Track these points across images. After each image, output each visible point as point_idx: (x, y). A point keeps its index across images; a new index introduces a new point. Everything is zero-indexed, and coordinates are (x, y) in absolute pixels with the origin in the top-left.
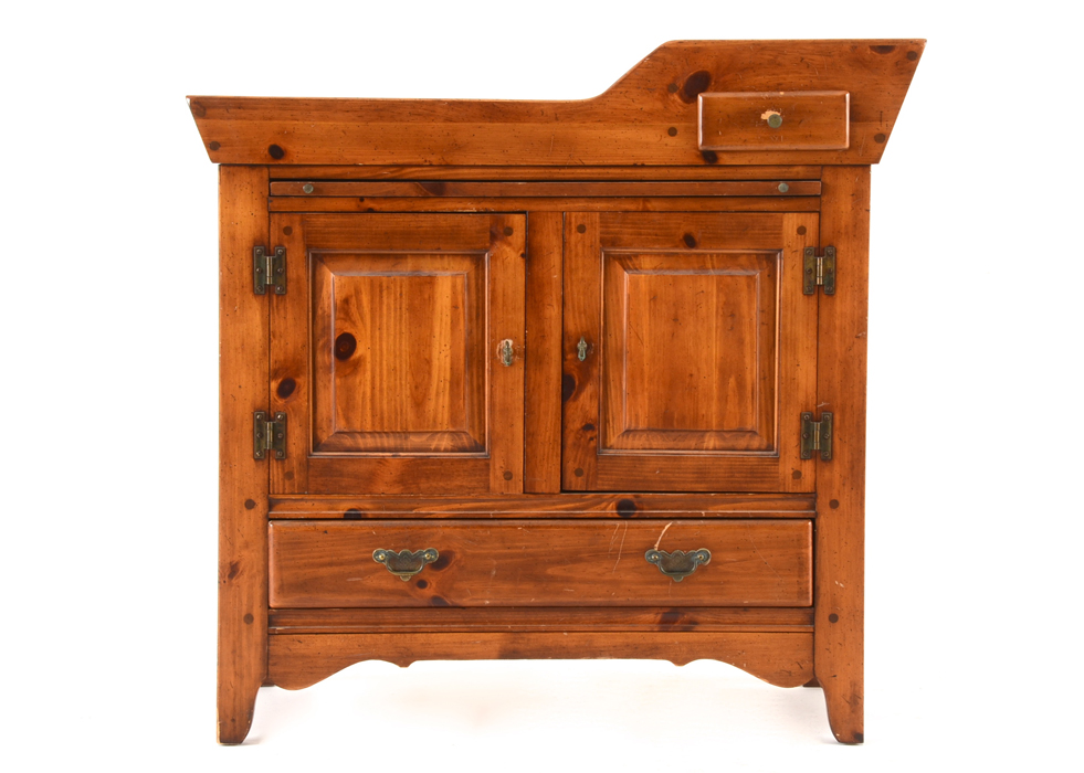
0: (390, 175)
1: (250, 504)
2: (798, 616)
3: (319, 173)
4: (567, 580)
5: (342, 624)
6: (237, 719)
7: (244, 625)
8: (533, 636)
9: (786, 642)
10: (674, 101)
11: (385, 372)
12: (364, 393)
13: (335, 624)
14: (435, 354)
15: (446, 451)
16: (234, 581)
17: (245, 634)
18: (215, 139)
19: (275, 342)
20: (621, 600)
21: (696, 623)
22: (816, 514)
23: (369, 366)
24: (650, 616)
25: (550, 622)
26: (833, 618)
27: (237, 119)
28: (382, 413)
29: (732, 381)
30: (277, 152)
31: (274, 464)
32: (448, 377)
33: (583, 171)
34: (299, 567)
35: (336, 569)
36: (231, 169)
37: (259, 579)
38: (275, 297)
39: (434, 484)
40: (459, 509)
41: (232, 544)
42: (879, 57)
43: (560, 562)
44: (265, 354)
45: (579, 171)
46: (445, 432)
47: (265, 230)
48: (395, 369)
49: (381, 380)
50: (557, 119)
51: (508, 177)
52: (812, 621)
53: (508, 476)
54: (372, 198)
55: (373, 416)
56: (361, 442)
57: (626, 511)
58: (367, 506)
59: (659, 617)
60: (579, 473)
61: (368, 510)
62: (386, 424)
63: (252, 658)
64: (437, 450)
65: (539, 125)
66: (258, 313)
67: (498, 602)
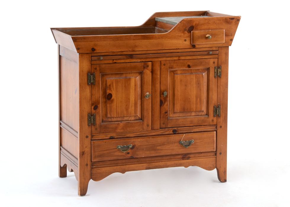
0: (120, 54)
1: (87, 137)
2: (213, 154)
3: (103, 54)
4: (161, 150)
5: (109, 164)
6: (84, 189)
7: (86, 166)
8: (153, 164)
9: (211, 160)
10: (186, 33)
11: (119, 102)
12: (114, 108)
13: (107, 164)
14: (131, 97)
15: (133, 120)
16: (83, 156)
17: (86, 169)
18: (78, 47)
19: (93, 96)
20: (174, 153)
21: (190, 157)
22: (217, 130)
23: (115, 101)
24: (180, 157)
25: (157, 160)
26: (220, 154)
27: (84, 42)
28: (118, 112)
29: (199, 99)
30: (93, 50)
31: (93, 126)
32: (134, 102)
33: (165, 51)
34: (99, 152)
35: (108, 151)
36: (82, 54)
37: (89, 155)
38: (93, 85)
39: (131, 129)
40: (136, 135)
41: (83, 147)
42: (231, 20)
43: (160, 146)
44: (90, 99)
45: (164, 51)
46: (133, 116)
47: (90, 69)
48: (121, 101)
49: (118, 104)
50: (159, 38)
51: (147, 53)
52: (216, 155)
53: (148, 125)
54: (116, 60)
55: (116, 113)
56: (113, 120)
57: (175, 132)
58: (115, 135)
59: (182, 156)
60: (164, 124)
61: (115, 136)
62: (119, 115)
63: (88, 174)
64: (131, 120)
65: (155, 40)
66: (89, 89)
67: (146, 156)
